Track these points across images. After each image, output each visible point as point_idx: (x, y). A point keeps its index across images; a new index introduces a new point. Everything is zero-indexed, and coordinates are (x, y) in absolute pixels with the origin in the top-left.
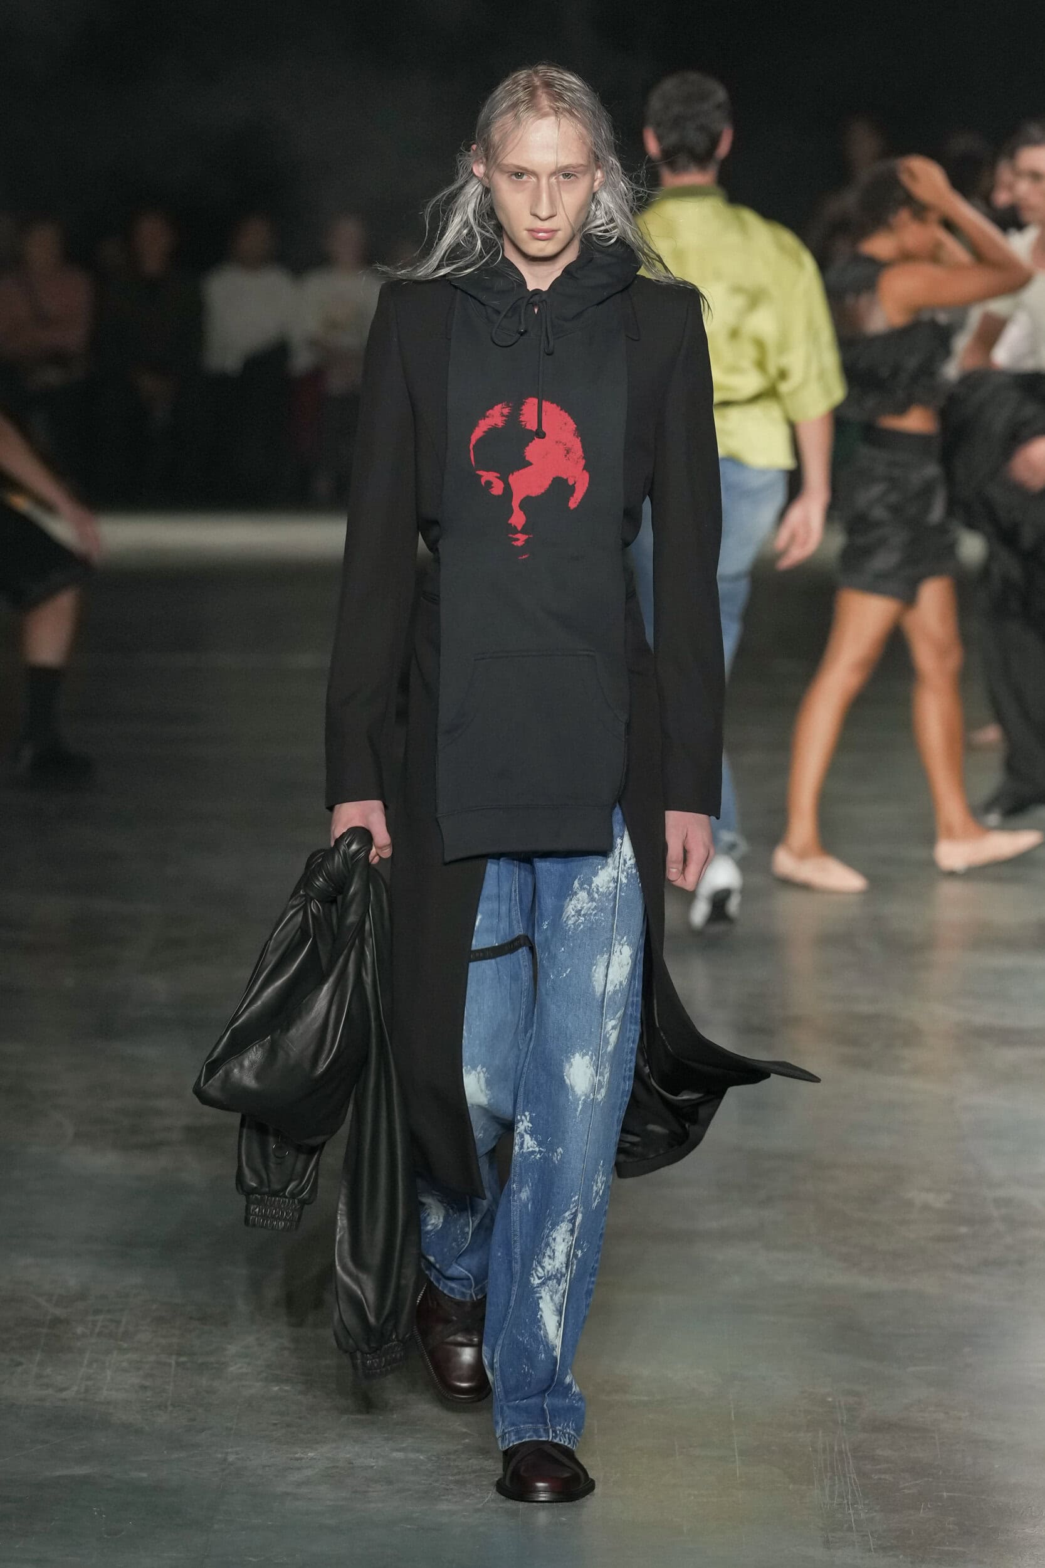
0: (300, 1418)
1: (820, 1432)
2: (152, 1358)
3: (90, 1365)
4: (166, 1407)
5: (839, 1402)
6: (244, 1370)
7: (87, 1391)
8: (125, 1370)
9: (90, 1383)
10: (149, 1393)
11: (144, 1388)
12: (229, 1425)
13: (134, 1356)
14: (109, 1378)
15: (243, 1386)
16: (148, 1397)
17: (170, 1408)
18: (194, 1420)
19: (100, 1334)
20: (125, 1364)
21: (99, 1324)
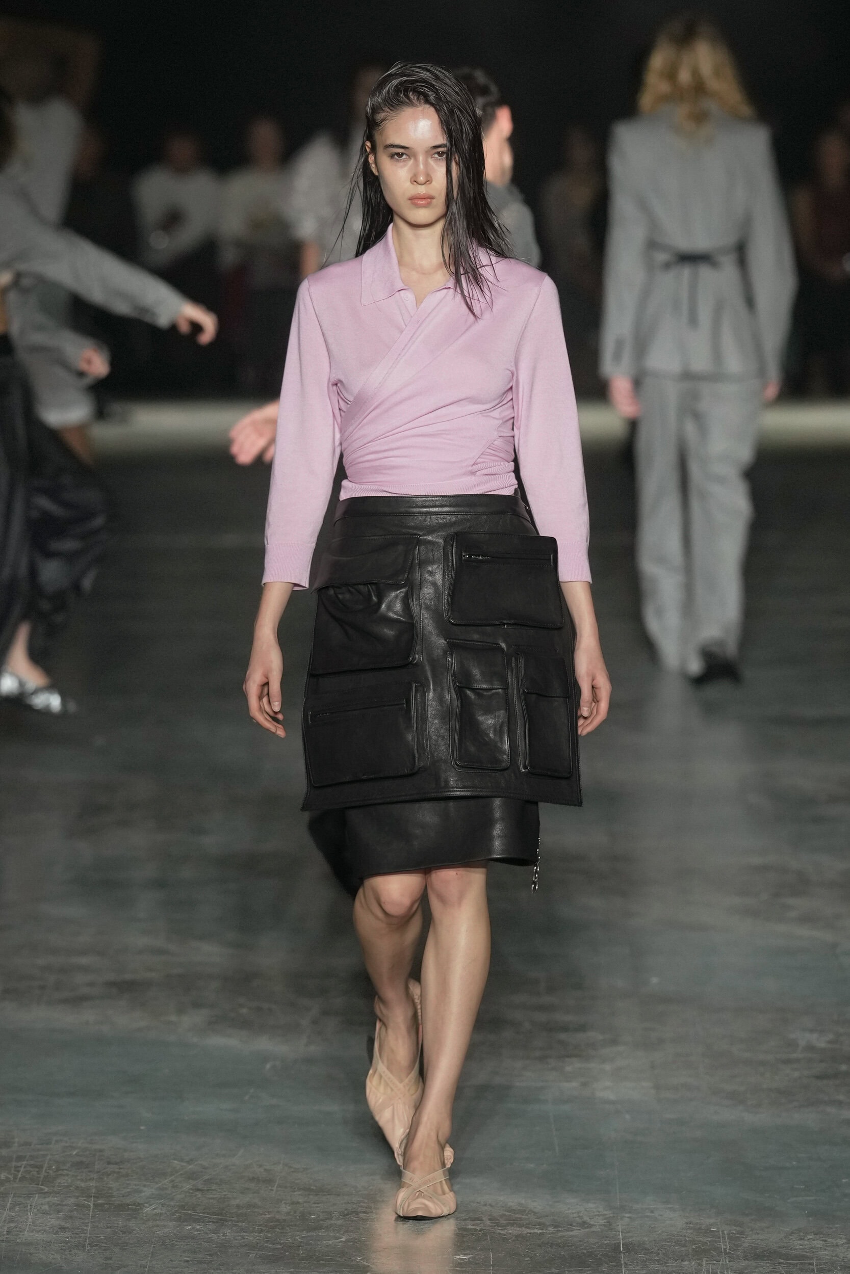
0: (211, 1255)
1: (704, 1260)
2: (72, 1201)
3: (11, 1209)
4: (84, 1246)
5: (723, 1231)
6: (158, 1211)
7: (9, 1232)
8: (45, 1213)
9: (12, 1225)
10: (68, 1234)
11: (63, 1229)
12: (143, 1262)
13: (55, 1200)
14: (30, 1220)
15: (158, 1226)
16: (68, 1238)
17: (88, 1248)
18: (111, 1259)
19: (23, 1179)
20: (46, 1207)
21: (22, 1169)
